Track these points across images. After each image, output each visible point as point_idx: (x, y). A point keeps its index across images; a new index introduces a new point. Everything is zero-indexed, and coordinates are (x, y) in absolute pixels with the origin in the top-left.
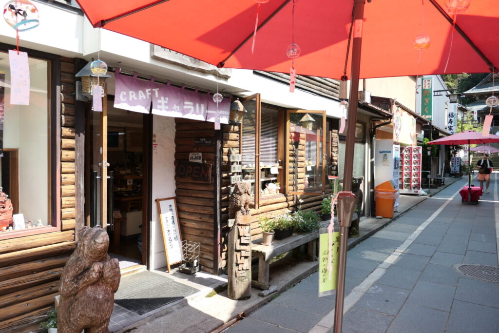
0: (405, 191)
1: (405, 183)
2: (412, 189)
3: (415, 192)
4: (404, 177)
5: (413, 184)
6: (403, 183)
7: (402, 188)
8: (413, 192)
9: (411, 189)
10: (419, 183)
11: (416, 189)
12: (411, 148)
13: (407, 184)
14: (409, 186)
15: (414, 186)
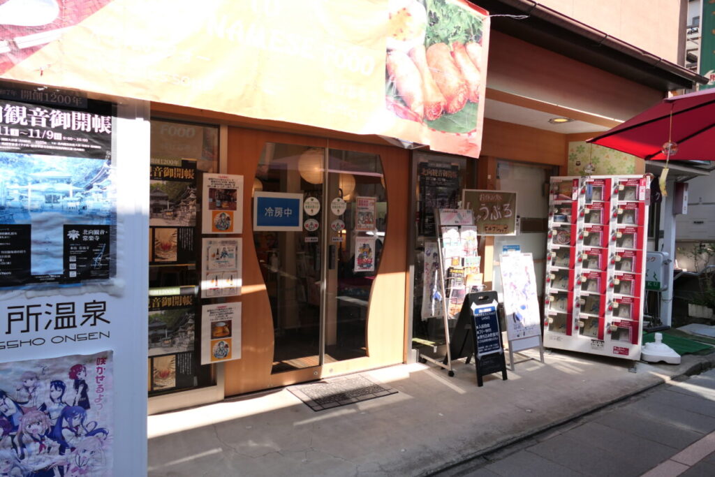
0: (579, 341)
1: (579, 315)
2: (607, 337)
3: (616, 349)
4: (578, 292)
5: (609, 318)
6: (570, 310)
7: (569, 333)
8: (608, 348)
9: (601, 337)
10: (636, 316)
11: (622, 338)
12: (607, 182)
13: (586, 315)
14: (593, 326)
15: (615, 328)
